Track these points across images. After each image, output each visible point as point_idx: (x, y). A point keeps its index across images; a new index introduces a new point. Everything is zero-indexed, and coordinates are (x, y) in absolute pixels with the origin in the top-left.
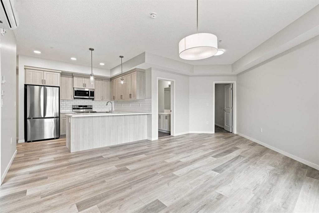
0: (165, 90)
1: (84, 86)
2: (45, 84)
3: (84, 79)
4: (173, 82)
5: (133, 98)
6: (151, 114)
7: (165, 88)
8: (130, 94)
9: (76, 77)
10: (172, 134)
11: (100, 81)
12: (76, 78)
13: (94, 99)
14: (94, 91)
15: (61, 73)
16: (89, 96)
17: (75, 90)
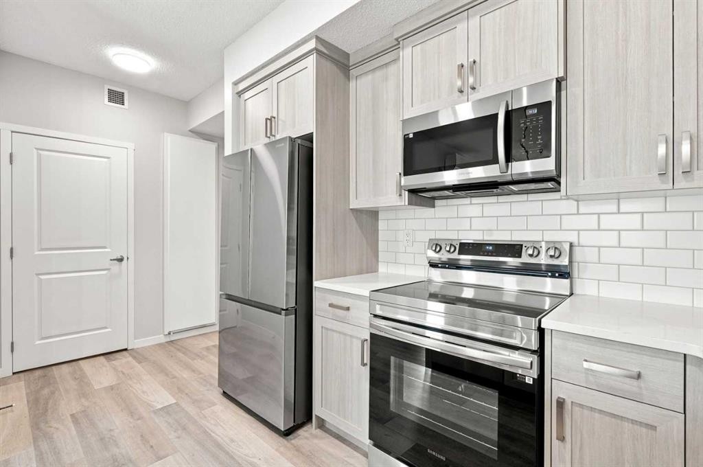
1: (462, 90)
2: (275, 136)
3: (462, 29)
13: (563, 180)
14: (549, 103)
15: (316, 50)
16: (497, 163)
17: (407, 138)
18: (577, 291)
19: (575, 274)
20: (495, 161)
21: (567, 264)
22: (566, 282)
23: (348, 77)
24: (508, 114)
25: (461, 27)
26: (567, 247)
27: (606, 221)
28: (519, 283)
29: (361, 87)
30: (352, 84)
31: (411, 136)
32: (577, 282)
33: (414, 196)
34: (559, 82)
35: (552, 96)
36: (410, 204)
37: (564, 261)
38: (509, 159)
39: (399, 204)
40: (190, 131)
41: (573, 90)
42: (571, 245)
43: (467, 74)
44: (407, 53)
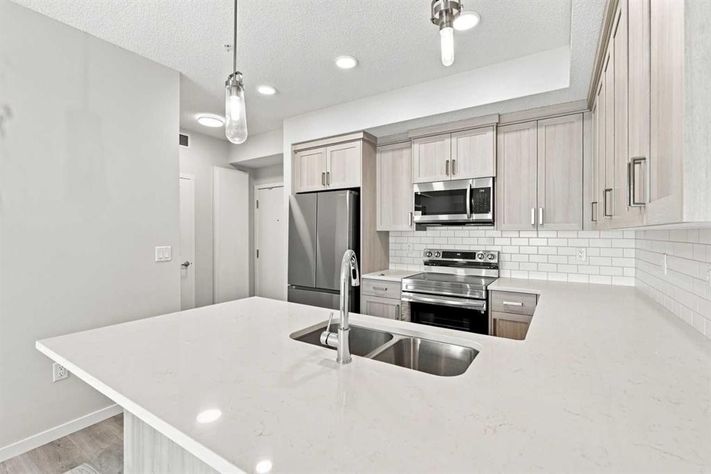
1: (448, 173)
2: (329, 184)
9: (421, 143)
11: (526, 132)
12: (423, 145)
13: (495, 223)
14: (490, 188)
15: (363, 139)
16: (466, 213)
17: (416, 194)
18: (502, 275)
19: (500, 267)
20: (465, 212)
21: (496, 262)
22: (496, 271)
23: (375, 151)
24: (472, 190)
25: (448, 141)
26: (496, 254)
27: (514, 241)
28: (466, 272)
29: (384, 159)
30: (378, 156)
31: (419, 194)
32: (501, 271)
33: (419, 226)
34: (494, 178)
35: (490, 185)
36: (417, 230)
37: (495, 261)
38: (471, 212)
39: (410, 230)
40: (231, 164)
41: (499, 182)
42: (499, 253)
43: (451, 166)
44: (416, 146)
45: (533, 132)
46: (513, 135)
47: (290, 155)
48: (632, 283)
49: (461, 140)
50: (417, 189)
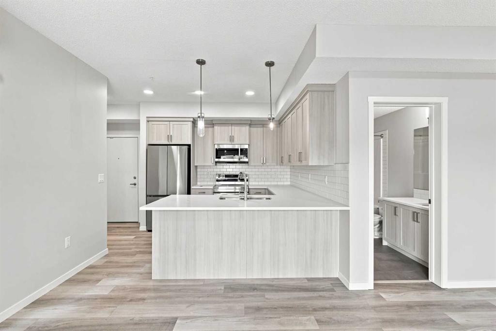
0: (415, 136)
1: (230, 141)
2: (171, 141)
3: (230, 127)
4: (439, 105)
5: (304, 163)
6: (349, 211)
7: (415, 130)
8: (300, 153)
9: (218, 126)
10: (432, 278)
11: (259, 129)
12: (219, 128)
13: (249, 163)
14: (247, 149)
15: (192, 121)
17: (216, 149)
19: (248, 181)
24: (241, 149)
30: (195, 129)
31: (218, 149)
34: (249, 145)
35: (247, 147)
36: (215, 165)
39: (212, 164)
41: (251, 147)
43: (232, 139)
44: (216, 127)
45: (262, 129)
46: (255, 129)
47: (146, 123)
48: (289, 183)
49: (236, 128)
50: (216, 147)
